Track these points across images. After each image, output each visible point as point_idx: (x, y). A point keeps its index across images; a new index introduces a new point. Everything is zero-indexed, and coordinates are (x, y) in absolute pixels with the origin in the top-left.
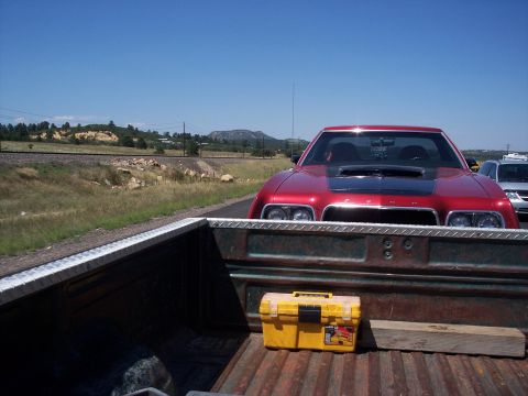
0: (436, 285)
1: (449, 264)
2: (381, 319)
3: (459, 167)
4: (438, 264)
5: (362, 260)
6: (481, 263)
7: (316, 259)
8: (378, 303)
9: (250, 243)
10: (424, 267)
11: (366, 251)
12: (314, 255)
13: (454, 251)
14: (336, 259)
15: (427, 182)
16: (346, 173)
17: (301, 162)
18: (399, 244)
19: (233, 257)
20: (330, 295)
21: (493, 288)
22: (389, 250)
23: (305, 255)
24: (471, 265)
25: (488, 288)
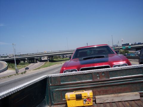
1: (115, 78)
2: (99, 95)
3: (114, 53)
4: (112, 78)
5: (91, 80)
8: (98, 91)
9: (61, 80)
10: (108, 79)
12: (79, 81)
13: (116, 74)
15: (106, 58)
16: (85, 59)
17: (72, 58)
18: (101, 74)
20: (84, 91)
21: (128, 82)
22: (98, 76)
23: (76, 81)
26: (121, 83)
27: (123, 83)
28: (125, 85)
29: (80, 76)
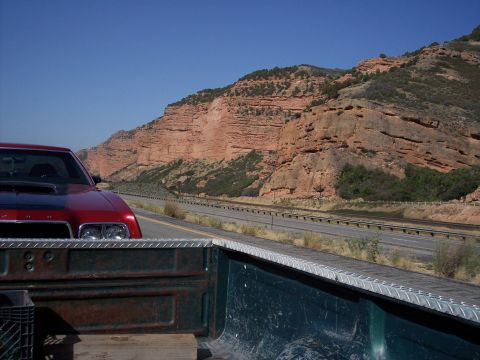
0: (75, 293)
1: (87, 272)
3: (87, 183)
4: (77, 273)
5: (4, 274)
6: (115, 270)
11: (8, 265)
13: (91, 260)
15: (59, 197)
21: (126, 291)
24: (106, 272)
25: (122, 291)
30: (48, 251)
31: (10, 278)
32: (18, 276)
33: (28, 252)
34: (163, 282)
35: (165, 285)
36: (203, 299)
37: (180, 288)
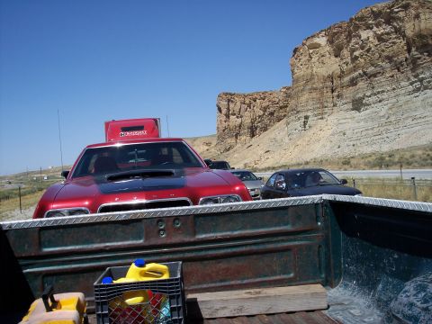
0: (203, 253)
1: (212, 235)
4: (204, 236)
5: (141, 241)
6: (236, 230)
7: (102, 245)
9: (42, 240)
10: (192, 240)
11: (144, 233)
12: (100, 242)
13: (214, 224)
14: (119, 243)
17: (70, 176)
18: (170, 223)
19: (28, 254)
21: (248, 248)
22: (162, 230)
23: (93, 243)
24: (229, 233)
25: (244, 249)
26: (229, 251)
27: (234, 253)
28: (240, 258)
29: (104, 227)
30: (177, 218)
31: (147, 244)
32: (153, 242)
33: (160, 220)
34: (280, 238)
35: (283, 241)
36: (319, 252)
37: (297, 243)
